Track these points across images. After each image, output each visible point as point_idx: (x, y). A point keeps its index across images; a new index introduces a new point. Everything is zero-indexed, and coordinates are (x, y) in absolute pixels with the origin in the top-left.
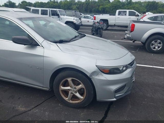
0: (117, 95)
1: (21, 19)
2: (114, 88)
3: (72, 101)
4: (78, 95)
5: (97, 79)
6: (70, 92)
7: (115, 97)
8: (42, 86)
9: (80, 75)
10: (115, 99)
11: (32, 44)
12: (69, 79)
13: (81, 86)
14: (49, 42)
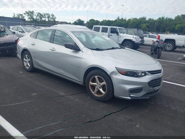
0: (131, 96)
1: (73, 32)
2: (128, 87)
3: (97, 95)
4: (101, 90)
5: (115, 78)
6: (96, 87)
7: (130, 97)
8: (78, 80)
9: (104, 74)
10: (129, 98)
11: (76, 49)
12: (96, 77)
13: (103, 82)
14: (87, 48)
